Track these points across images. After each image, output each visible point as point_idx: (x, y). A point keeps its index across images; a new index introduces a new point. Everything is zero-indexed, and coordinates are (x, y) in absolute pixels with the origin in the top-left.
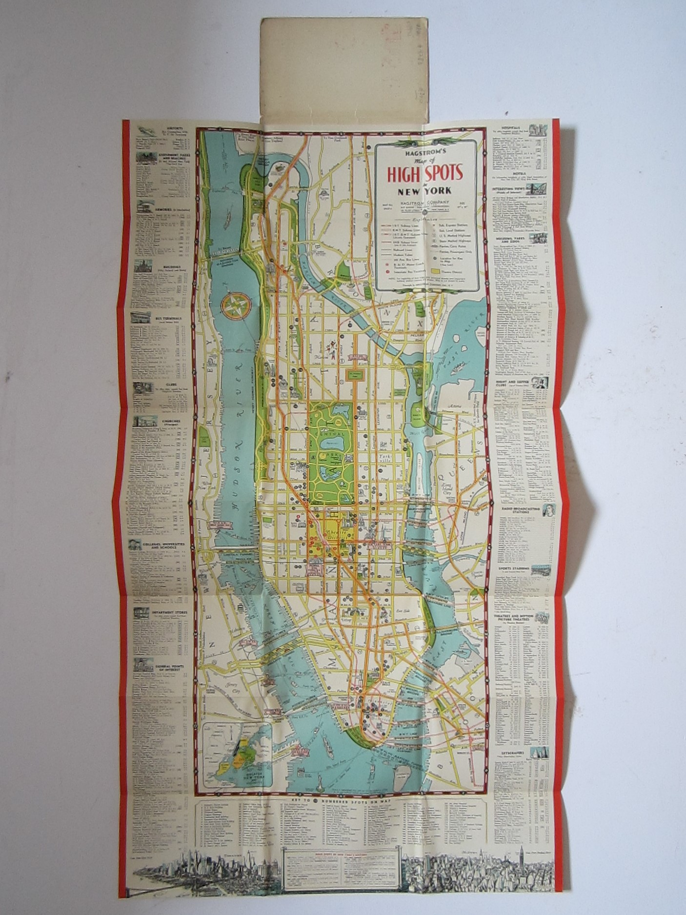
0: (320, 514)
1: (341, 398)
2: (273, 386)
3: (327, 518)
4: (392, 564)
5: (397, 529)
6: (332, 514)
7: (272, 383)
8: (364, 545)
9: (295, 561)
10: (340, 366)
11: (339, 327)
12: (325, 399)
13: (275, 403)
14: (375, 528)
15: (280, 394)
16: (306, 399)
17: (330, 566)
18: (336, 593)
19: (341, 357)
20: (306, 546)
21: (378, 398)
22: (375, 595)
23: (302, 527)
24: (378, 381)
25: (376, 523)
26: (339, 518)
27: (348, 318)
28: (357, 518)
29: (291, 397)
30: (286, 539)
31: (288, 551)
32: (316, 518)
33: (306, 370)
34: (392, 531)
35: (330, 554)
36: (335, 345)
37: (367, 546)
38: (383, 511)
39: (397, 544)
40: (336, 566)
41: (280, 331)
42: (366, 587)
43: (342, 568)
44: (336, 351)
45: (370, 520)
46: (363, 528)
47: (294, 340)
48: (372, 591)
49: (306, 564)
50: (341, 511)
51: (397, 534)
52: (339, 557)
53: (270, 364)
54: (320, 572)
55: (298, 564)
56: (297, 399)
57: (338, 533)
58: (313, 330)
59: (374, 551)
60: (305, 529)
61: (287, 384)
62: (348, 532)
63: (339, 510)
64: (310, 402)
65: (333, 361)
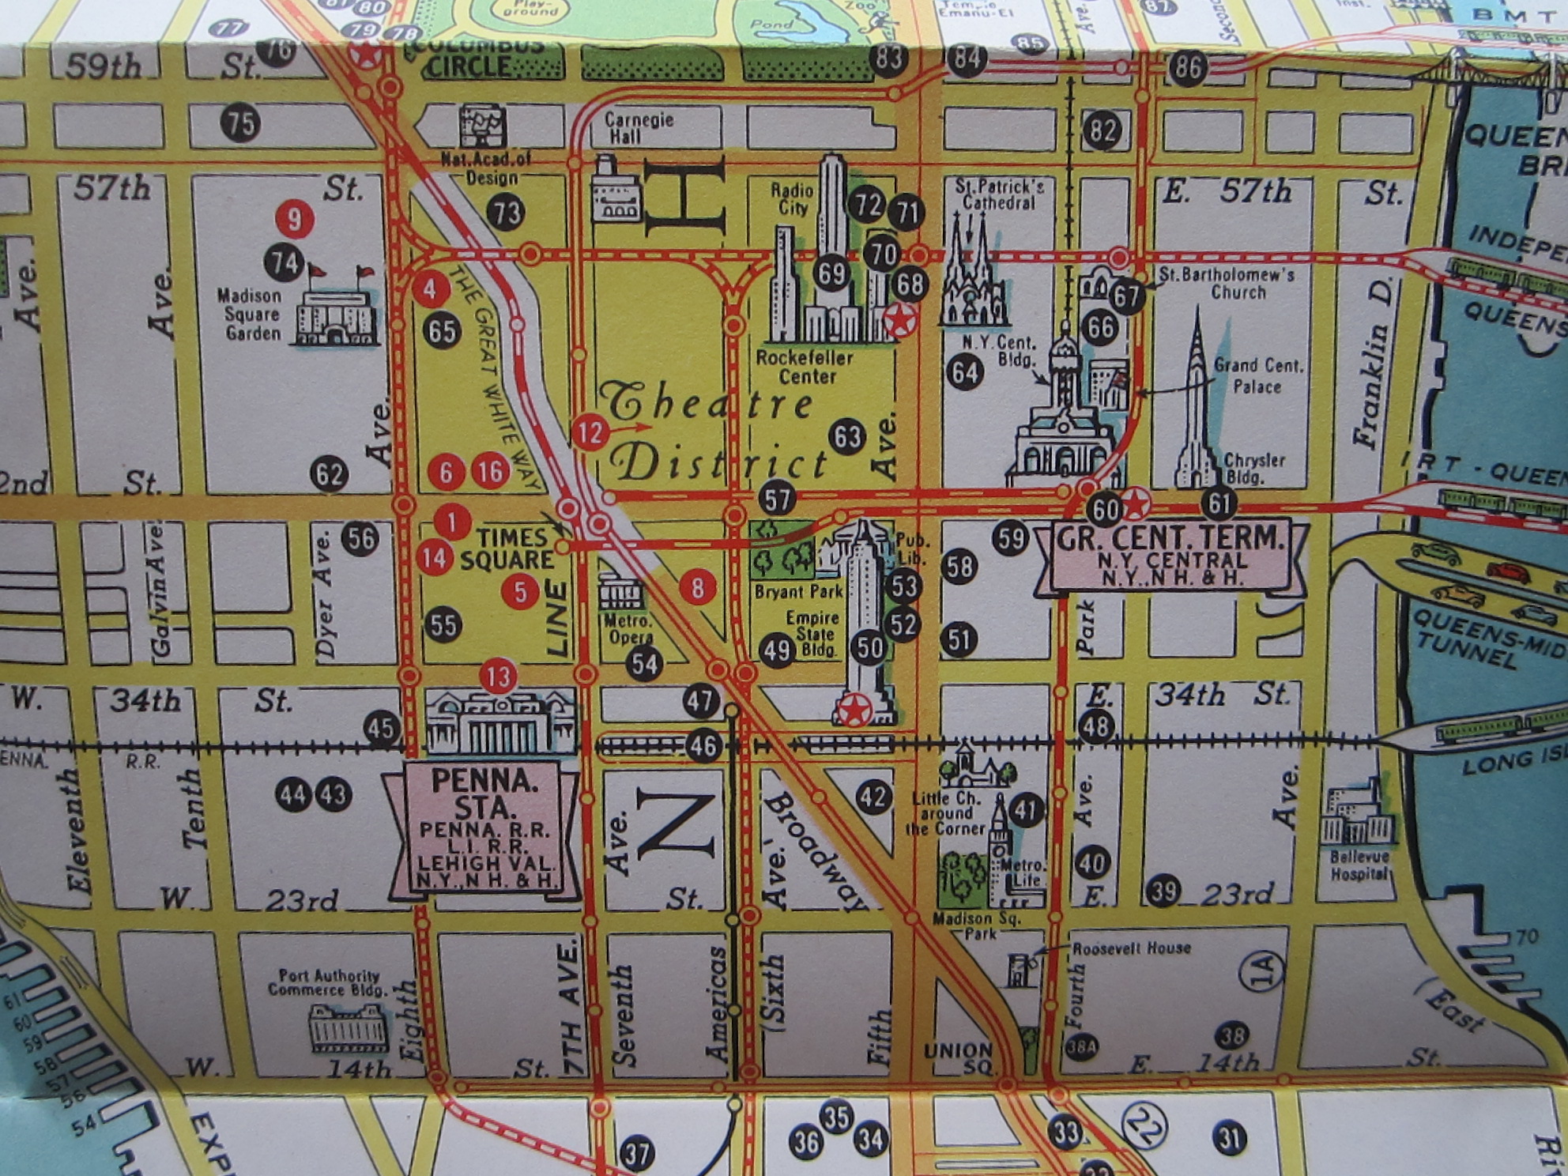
0: (524, 188)
3: (608, 237)
4: (1289, 756)
5: (1352, 360)
6: (662, 195)
8: (1007, 543)
9: (273, 728)
14: (1119, 349)
17: (652, 783)
18: (722, 1069)
20: (384, 556)
22: (1110, 1081)
23: (334, 337)
25: (1134, 299)
26: (734, 239)
28: (930, 234)
30: (167, 483)
31: (202, 620)
32: (485, 236)
34: (1294, 383)
35: (646, 649)
37: (1031, 560)
38: (1204, 163)
39: (1347, 524)
40: (710, 780)
42: (1026, 1007)
43: (781, 803)
45: (1065, 256)
46: (988, 356)
48: (1083, 1047)
49: (392, 760)
50: (760, 161)
51: (1351, 414)
52: (744, 678)
54: (546, 849)
55: (313, 769)
57: (725, 408)
59: (1107, 607)
60: (372, 363)
62: (829, 405)
63: (734, 142)
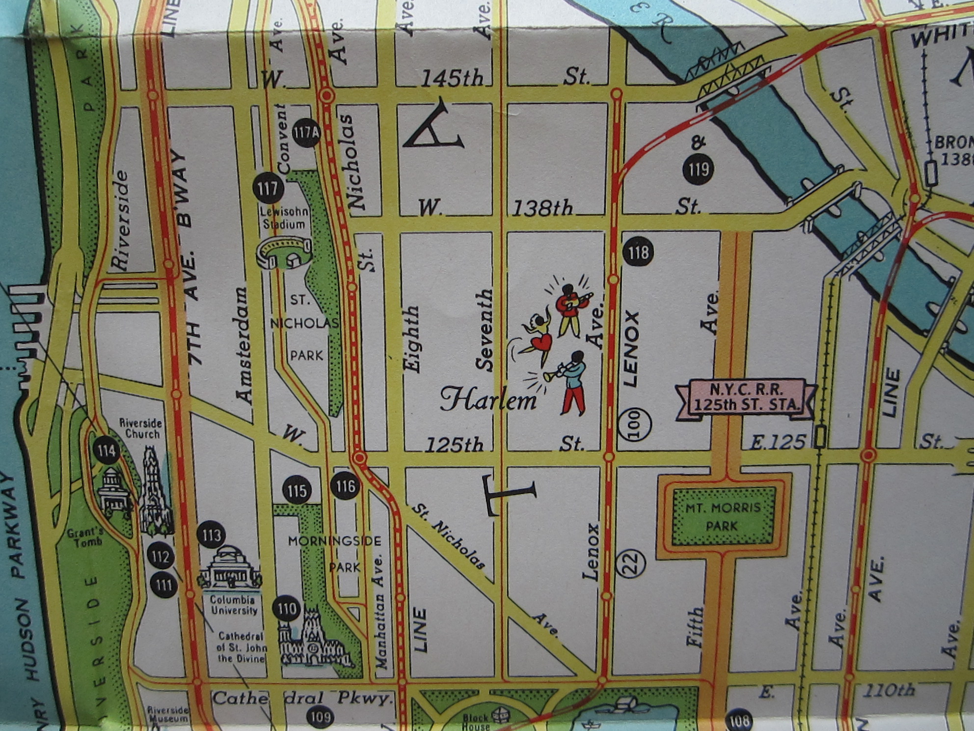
1: (619, 666)
2: (165, 594)
7: (151, 571)
10: (620, 459)
11: (617, 186)
12: (517, 668)
13: (180, 700)
15: (213, 641)
16: (388, 672)
19: (627, 398)
21: (865, 662)
24: (874, 554)
27: (689, 112)
29: (287, 660)
33: (383, 488)
36: (585, 315)
41: (185, 221)
44: (593, 356)
47: (295, 280)
53: (136, 448)
56: (328, 671)
58: (428, 207)
61: (257, 581)
64: (413, 692)
65: (573, 423)
